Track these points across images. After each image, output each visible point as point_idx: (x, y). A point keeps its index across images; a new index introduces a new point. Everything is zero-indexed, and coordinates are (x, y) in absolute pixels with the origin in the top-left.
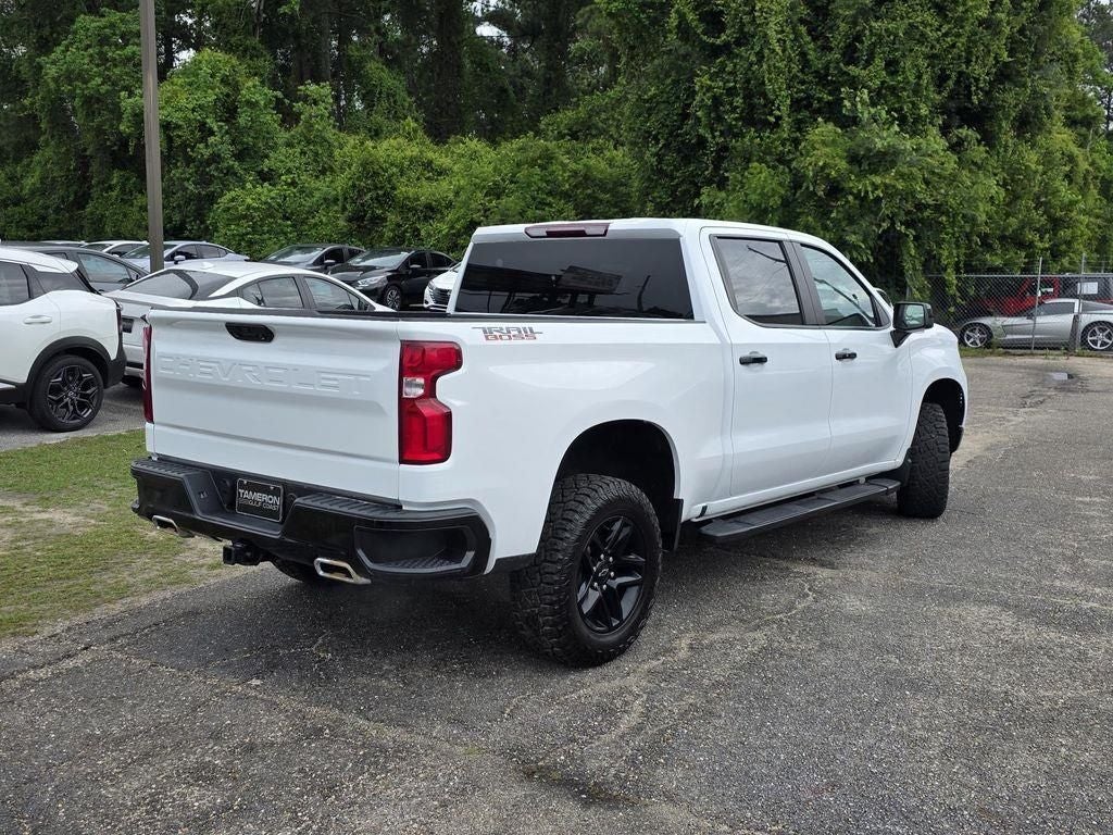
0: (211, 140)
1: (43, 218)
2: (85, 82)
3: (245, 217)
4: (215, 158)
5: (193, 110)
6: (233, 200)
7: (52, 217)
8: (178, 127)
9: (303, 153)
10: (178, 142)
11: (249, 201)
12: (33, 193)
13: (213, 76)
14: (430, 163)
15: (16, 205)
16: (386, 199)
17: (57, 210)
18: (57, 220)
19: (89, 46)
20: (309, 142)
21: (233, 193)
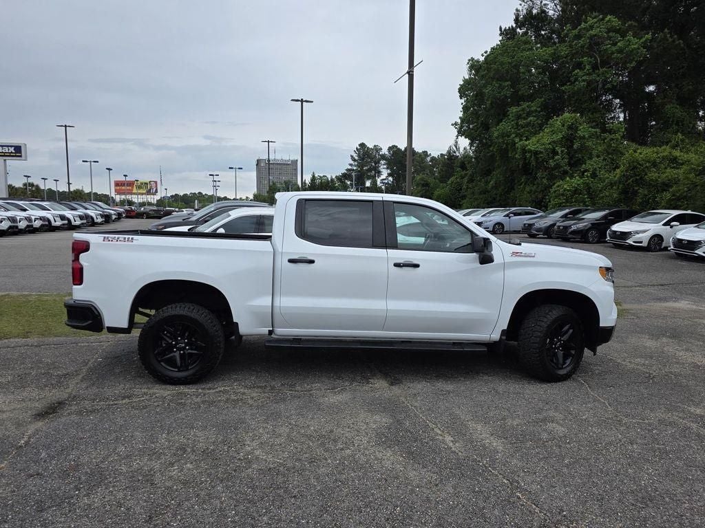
0: (556, 157)
1: (494, 199)
2: (509, 136)
3: (563, 195)
4: (558, 166)
5: (549, 144)
6: (558, 186)
7: (498, 199)
8: (541, 152)
9: (604, 159)
10: (541, 160)
11: (565, 186)
12: (492, 188)
13: (563, 126)
14: (676, 158)
15: (485, 193)
16: (640, 181)
17: (501, 195)
18: (500, 200)
19: (513, 121)
20: (609, 154)
21: (558, 183)
